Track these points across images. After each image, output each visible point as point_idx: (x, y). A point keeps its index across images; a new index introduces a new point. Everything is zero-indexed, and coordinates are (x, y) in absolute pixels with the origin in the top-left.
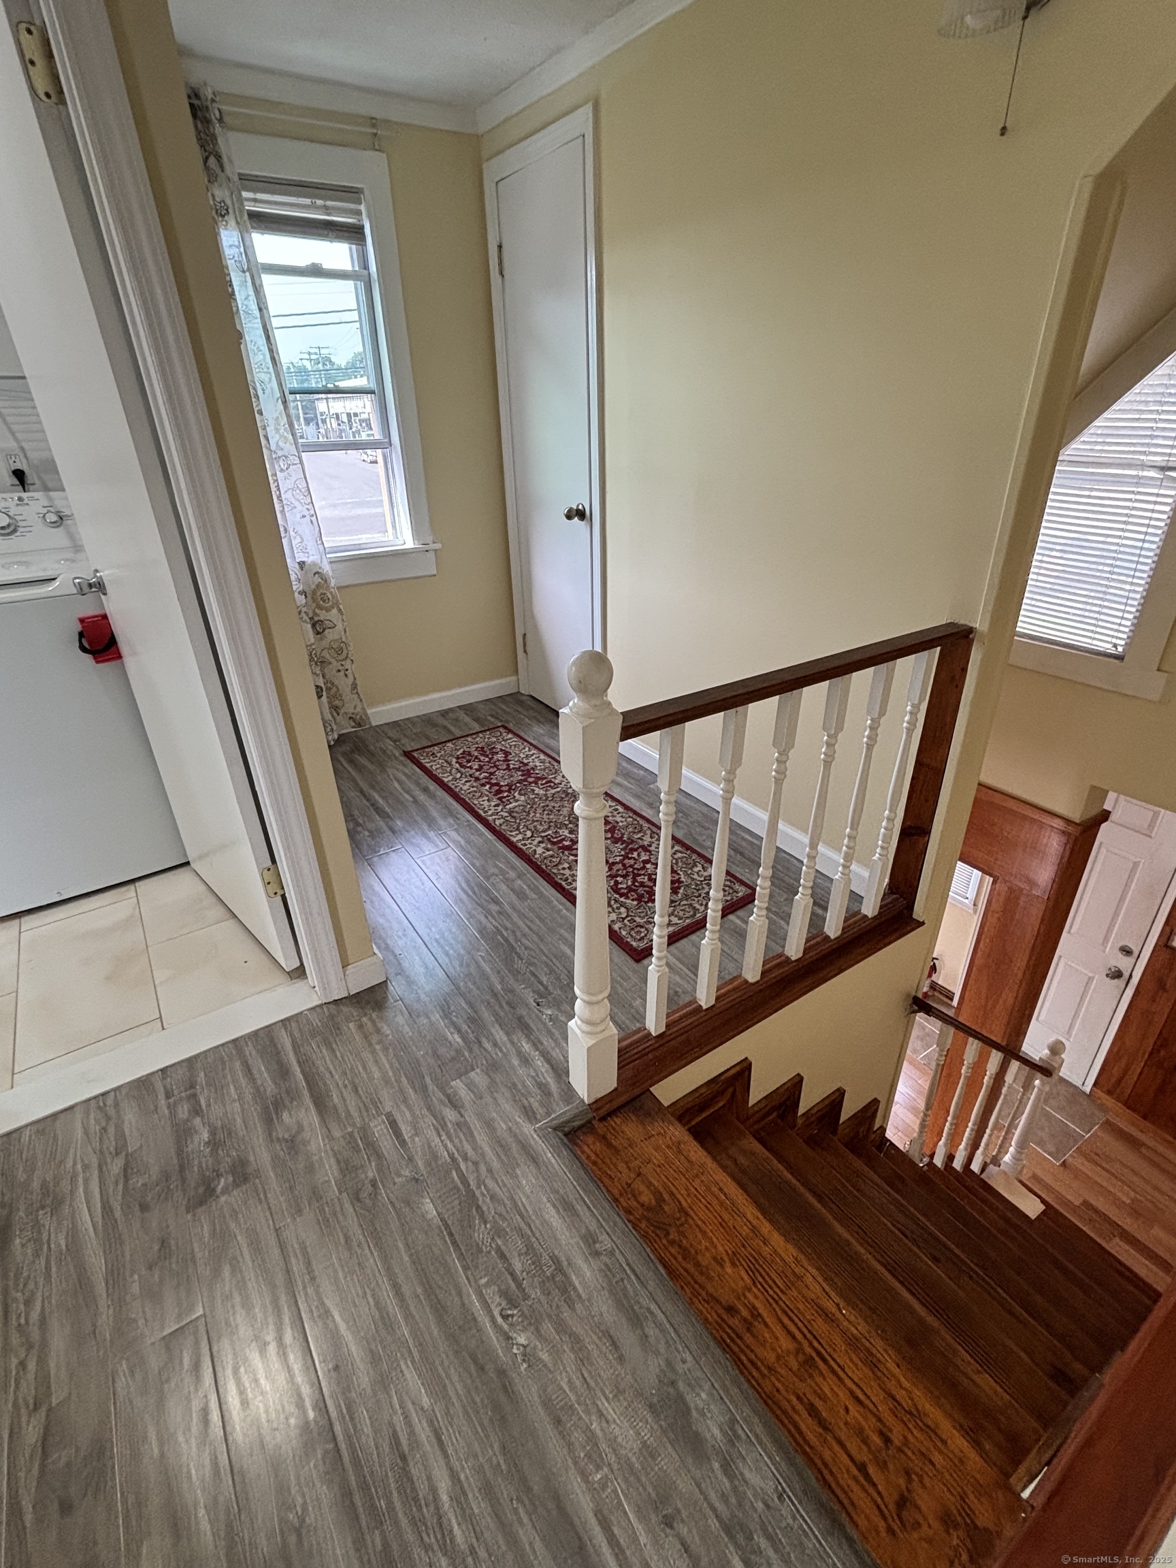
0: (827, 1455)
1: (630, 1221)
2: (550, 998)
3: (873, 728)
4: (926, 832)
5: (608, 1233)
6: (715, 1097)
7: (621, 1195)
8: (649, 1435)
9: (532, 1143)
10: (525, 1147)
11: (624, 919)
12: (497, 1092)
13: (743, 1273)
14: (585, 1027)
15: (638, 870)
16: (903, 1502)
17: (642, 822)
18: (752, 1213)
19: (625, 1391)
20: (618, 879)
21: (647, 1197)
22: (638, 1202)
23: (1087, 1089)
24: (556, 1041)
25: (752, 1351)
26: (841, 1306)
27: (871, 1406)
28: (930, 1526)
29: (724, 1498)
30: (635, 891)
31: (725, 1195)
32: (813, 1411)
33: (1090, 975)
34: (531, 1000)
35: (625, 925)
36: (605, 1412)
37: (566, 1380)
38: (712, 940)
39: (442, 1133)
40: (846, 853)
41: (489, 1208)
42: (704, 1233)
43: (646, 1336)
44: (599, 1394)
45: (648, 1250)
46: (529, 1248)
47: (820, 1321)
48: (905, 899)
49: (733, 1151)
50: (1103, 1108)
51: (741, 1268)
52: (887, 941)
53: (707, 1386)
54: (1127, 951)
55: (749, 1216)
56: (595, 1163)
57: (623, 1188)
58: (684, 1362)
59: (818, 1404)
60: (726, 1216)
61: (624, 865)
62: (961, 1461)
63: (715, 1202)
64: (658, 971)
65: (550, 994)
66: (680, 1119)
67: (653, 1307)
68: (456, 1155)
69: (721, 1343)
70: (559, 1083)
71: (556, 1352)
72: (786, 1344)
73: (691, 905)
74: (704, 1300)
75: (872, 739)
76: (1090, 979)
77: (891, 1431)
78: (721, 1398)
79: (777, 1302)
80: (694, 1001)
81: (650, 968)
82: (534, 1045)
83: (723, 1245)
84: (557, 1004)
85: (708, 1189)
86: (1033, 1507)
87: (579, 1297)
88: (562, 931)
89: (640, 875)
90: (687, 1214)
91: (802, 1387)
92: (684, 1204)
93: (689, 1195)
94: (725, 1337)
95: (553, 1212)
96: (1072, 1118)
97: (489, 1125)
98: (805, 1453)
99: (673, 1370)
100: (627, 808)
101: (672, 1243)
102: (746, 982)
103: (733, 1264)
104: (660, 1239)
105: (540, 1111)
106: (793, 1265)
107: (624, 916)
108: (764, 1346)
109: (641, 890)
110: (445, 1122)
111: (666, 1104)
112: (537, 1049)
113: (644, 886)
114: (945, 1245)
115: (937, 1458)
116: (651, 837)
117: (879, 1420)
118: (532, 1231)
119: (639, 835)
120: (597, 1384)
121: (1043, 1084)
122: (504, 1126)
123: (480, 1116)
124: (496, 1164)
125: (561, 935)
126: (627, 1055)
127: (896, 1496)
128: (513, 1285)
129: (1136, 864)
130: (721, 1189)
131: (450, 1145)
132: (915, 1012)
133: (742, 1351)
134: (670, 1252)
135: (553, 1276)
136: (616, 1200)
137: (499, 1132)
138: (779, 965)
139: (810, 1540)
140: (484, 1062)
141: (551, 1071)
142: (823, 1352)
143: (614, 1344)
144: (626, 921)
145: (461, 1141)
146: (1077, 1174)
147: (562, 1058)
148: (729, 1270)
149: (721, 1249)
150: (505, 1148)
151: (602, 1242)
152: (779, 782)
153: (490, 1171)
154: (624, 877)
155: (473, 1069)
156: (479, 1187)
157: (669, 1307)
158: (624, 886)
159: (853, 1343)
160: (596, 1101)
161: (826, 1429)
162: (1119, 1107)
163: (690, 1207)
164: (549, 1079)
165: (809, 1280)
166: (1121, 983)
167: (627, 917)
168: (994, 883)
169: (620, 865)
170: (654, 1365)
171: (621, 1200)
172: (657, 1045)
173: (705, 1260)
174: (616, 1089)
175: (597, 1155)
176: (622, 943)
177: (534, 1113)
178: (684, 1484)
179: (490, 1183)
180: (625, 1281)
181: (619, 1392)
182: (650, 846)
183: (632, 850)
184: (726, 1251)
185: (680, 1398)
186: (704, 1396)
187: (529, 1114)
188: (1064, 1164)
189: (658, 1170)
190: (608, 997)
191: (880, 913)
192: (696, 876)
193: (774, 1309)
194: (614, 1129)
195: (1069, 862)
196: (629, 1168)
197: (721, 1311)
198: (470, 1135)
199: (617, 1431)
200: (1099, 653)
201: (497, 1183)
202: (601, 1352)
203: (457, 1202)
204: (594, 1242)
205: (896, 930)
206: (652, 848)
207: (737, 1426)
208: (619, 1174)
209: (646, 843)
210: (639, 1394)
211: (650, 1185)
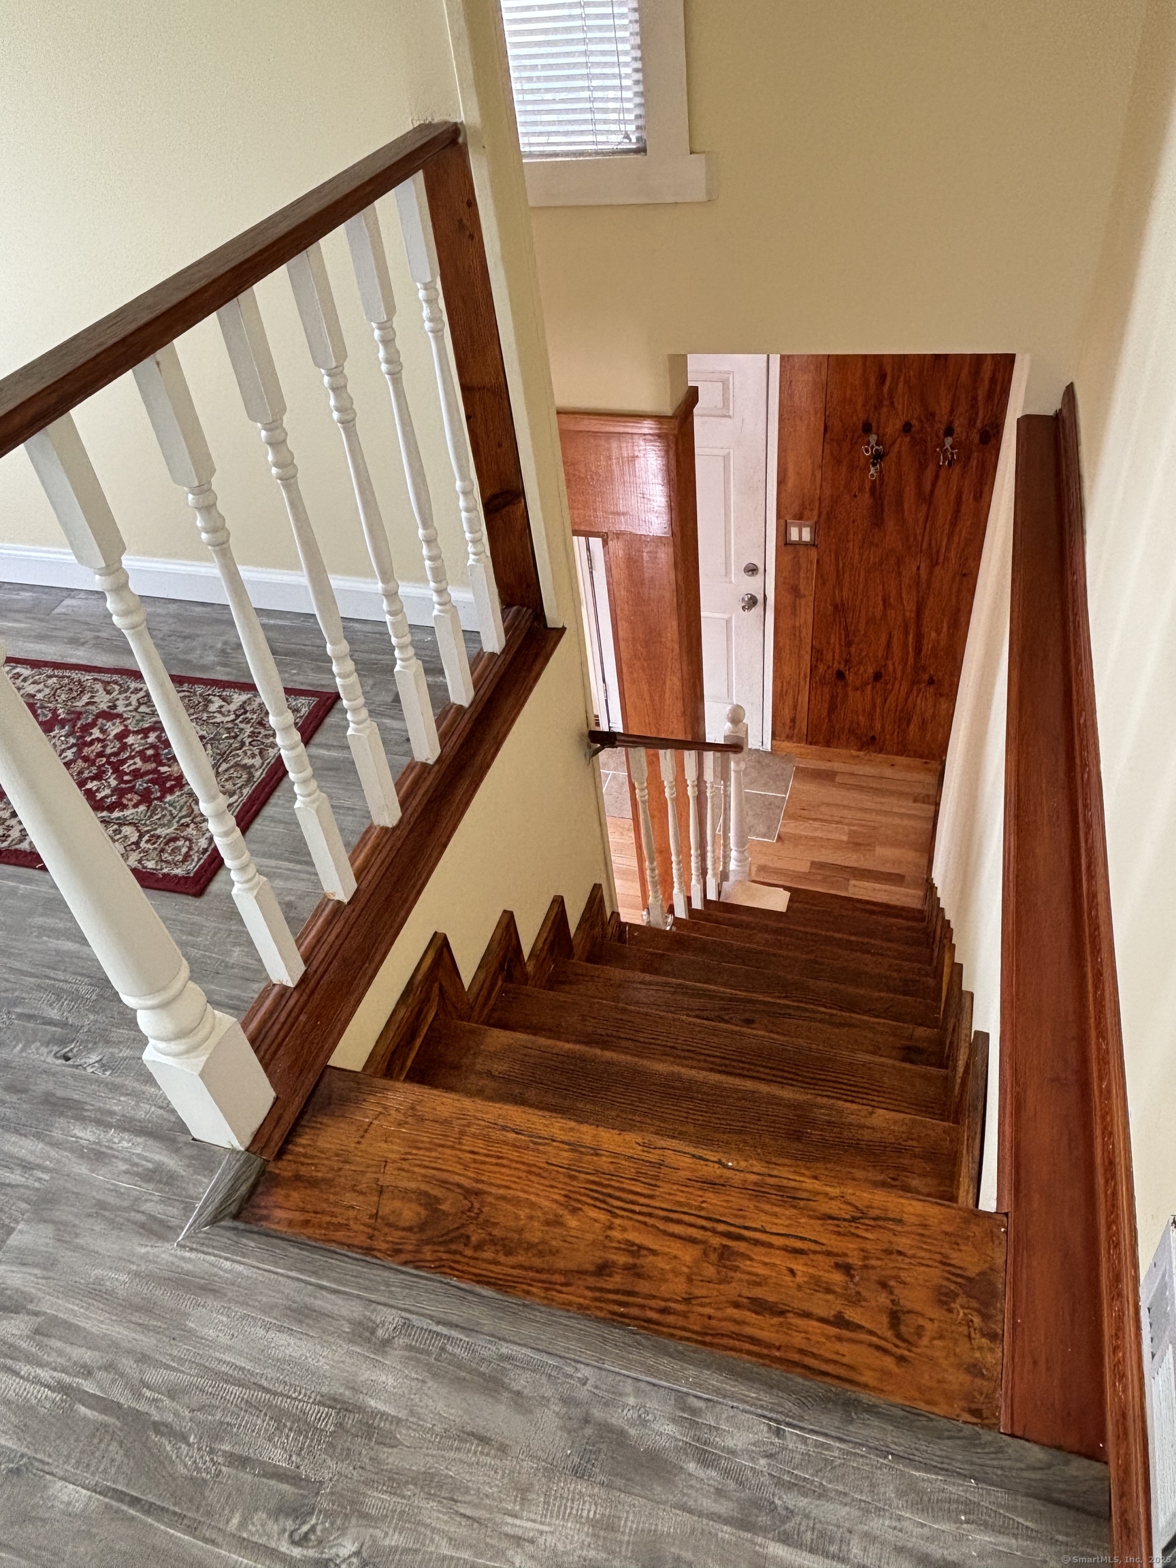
0: (798, 1340)
1: (405, 1263)
2: (81, 1036)
3: (388, 342)
4: (516, 494)
5: (385, 1305)
6: (420, 1011)
7: (371, 1237)
8: (593, 1507)
9: (189, 1267)
10: (183, 1283)
11: (137, 844)
12: (77, 1235)
13: (593, 1213)
14: (175, 1047)
15: (116, 754)
16: (895, 1317)
17: (76, 675)
18: (561, 1129)
19: (532, 1484)
20: (89, 786)
21: (410, 1213)
22: (404, 1229)
23: (768, 747)
24: (133, 1094)
25: (654, 1297)
26: (724, 1160)
27: (813, 1247)
28: (931, 1320)
29: (720, 1493)
30: (131, 790)
31: (514, 1131)
32: (760, 1306)
33: (726, 616)
34: (46, 1057)
35: (146, 851)
36: (520, 1532)
37: (444, 1542)
38: (309, 795)
39: (17, 1366)
40: (434, 569)
41: (176, 1414)
42: (517, 1202)
43: (518, 1393)
44: (499, 1517)
45: (454, 1281)
46: (279, 1416)
47: (711, 1197)
48: (528, 608)
49: (480, 1064)
50: (787, 758)
51: (585, 1208)
52: (534, 674)
53: (629, 1387)
54: (752, 570)
55: (560, 1136)
56: (306, 1223)
57: (369, 1226)
58: (584, 1382)
59: (757, 1292)
60: (530, 1157)
61: (86, 759)
62: (925, 1226)
63: (505, 1150)
64: (251, 889)
65: (77, 1030)
66: (389, 1074)
67: (505, 1349)
68: (67, 1379)
69: (617, 1320)
70: (177, 1151)
71: (406, 1520)
72: (688, 1255)
73: (237, 765)
74: (562, 1285)
75: (393, 360)
76: (728, 622)
77: (846, 1255)
78: (654, 1385)
79: (650, 1215)
80: (326, 900)
81: (234, 892)
82: (99, 1122)
83: (547, 1198)
84: (100, 1037)
85: (487, 1139)
86: (1006, 1214)
87: (399, 1421)
88: (39, 920)
89: (123, 762)
90: (478, 1193)
91: (732, 1290)
92: (466, 1183)
93: (466, 1167)
94: (616, 1308)
95: (282, 1339)
96: (766, 786)
97: (97, 1294)
98: (776, 1360)
99: (578, 1404)
100: (35, 664)
101: (479, 1247)
102: (385, 830)
103: (574, 1211)
104: (461, 1254)
105: (171, 1212)
106: (645, 1156)
107: (134, 838)
108: (666, 1281)
109: (140, 784)
110: (11, 1346)
111: (358, 1067)
112: (109, 1126)
113: (142, 775)
114: (750, 1001)
115: (903, 1243)
116: (109, 693)
117: (829, 1254)
118: (267, 1391)
119: (85, 699)
120: (490, 1509)
121: (737, 763)
122: (124, 1277)
123: (71, 1292)
124: (146, 1342)
125: (40, 927)
126: (267, 1041)
127: (885, 1319)
128: (285, 1487)
129: (726, 458)
130: (504, 1128)
131: (44, 1374)
132: (597, 752)
133: (642, 1307)
134: (484, 1260)
135: (340, 1425)
136: (368, 1250)
137: (121, 1292)
138: (416, 783)
139: (829, 1448)
140: (24, 1206)
141: (150, 1142)
142: (732, 1229)
143: (483, 1440)
144: (143, 845)
145: (60, 1353)
146: (796, 840)
147: (160, 1112)
148: (572, 1222)
149: (545, 1203)
150: (147, 1308)
151: (383, 1323)
152: (289, 480)
153: (143, 1359)
154: (98, 777)
155: (10, 1231)
156: (139, 1396)
157: (527, 1330)
158: (108, 791)
159: (758, 1192)
160: (257, 1136)
161: (782, 1313)
162: (803, 748)
163: (478, 1181)
164: (157, 1157)
165: (671, 1158)
166: (758, 609)
167: (141, 837)
168: (605, 543)
169: (80, 763)
170: (550, 1417)
171: (375, 1244)
172: (304, 997)
173: (535, 1233)
174: (277, 1099)
175: (303, 1210)
176: (158, 880)
177: (161, 1222)
178: (669, 1522)
179: (154, 1376)
180: (449, 1348)
181: (523, 1492)
182: (115, 707)
183: (86, 729)
184: (556, 1201)
185: (606, 1429)
186: (631, 1401)
187: (157, 1229)
188: (780, 838)
189: (405, 1165)
190: (190, 978)
191: (507, 642)
192: (219, 718)
193: (653, 1226)
194: (305, 1155)
195: (678, 474)
196: (361, 1193)
197: (591, 1281)
198: (71, 1331)
199: (551, 1540)
200: (614, 153)
201: (167, 1367)
202: (470, 1465)
203: (114, 1447)
204: (373, 1332)
205: (536, 656)
206: (120, 709)
207: (691, 1400)
208: (351, 1213)
209: (104, 706)
210: (551, 1471)
211: (405, 1194)
